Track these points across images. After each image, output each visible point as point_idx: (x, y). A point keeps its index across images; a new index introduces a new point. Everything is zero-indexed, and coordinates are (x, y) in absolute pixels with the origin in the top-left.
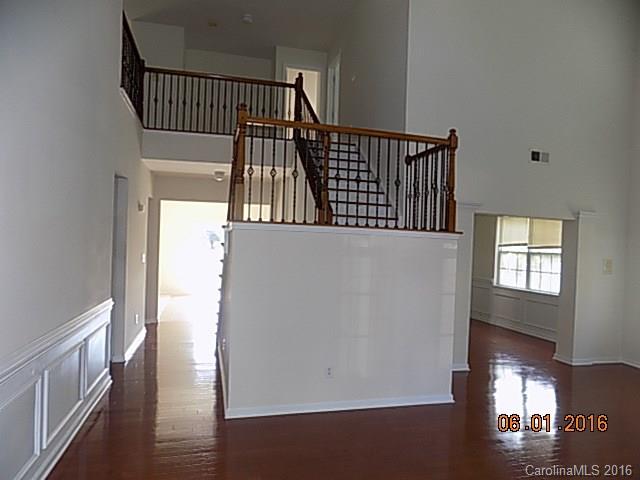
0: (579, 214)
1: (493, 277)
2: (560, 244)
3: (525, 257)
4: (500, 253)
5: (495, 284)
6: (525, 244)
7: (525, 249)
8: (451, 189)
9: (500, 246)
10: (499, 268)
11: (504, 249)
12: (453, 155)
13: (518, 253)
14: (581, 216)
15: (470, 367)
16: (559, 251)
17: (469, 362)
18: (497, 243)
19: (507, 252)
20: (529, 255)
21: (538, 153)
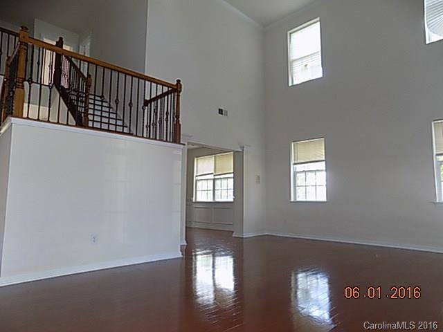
0: (243, 147)
1: (192, 197)
2: (232, 171)
3: (212, 182)
4: (197, 181)
5: (194, 201)
6: (212, 174)
7: (211, 177)
8: (178, 117)
9: (197, 176)
10: (196, 191)
11: (199, 178)
12: (178, 96)
13: (207, 180)
14: (245, 149)
15: (187, 242)
16: (232, 175)
17: (186, 239)
18: (195, 175)
19: (201, 180)
20: (214, 180)
21: (222, 110)
